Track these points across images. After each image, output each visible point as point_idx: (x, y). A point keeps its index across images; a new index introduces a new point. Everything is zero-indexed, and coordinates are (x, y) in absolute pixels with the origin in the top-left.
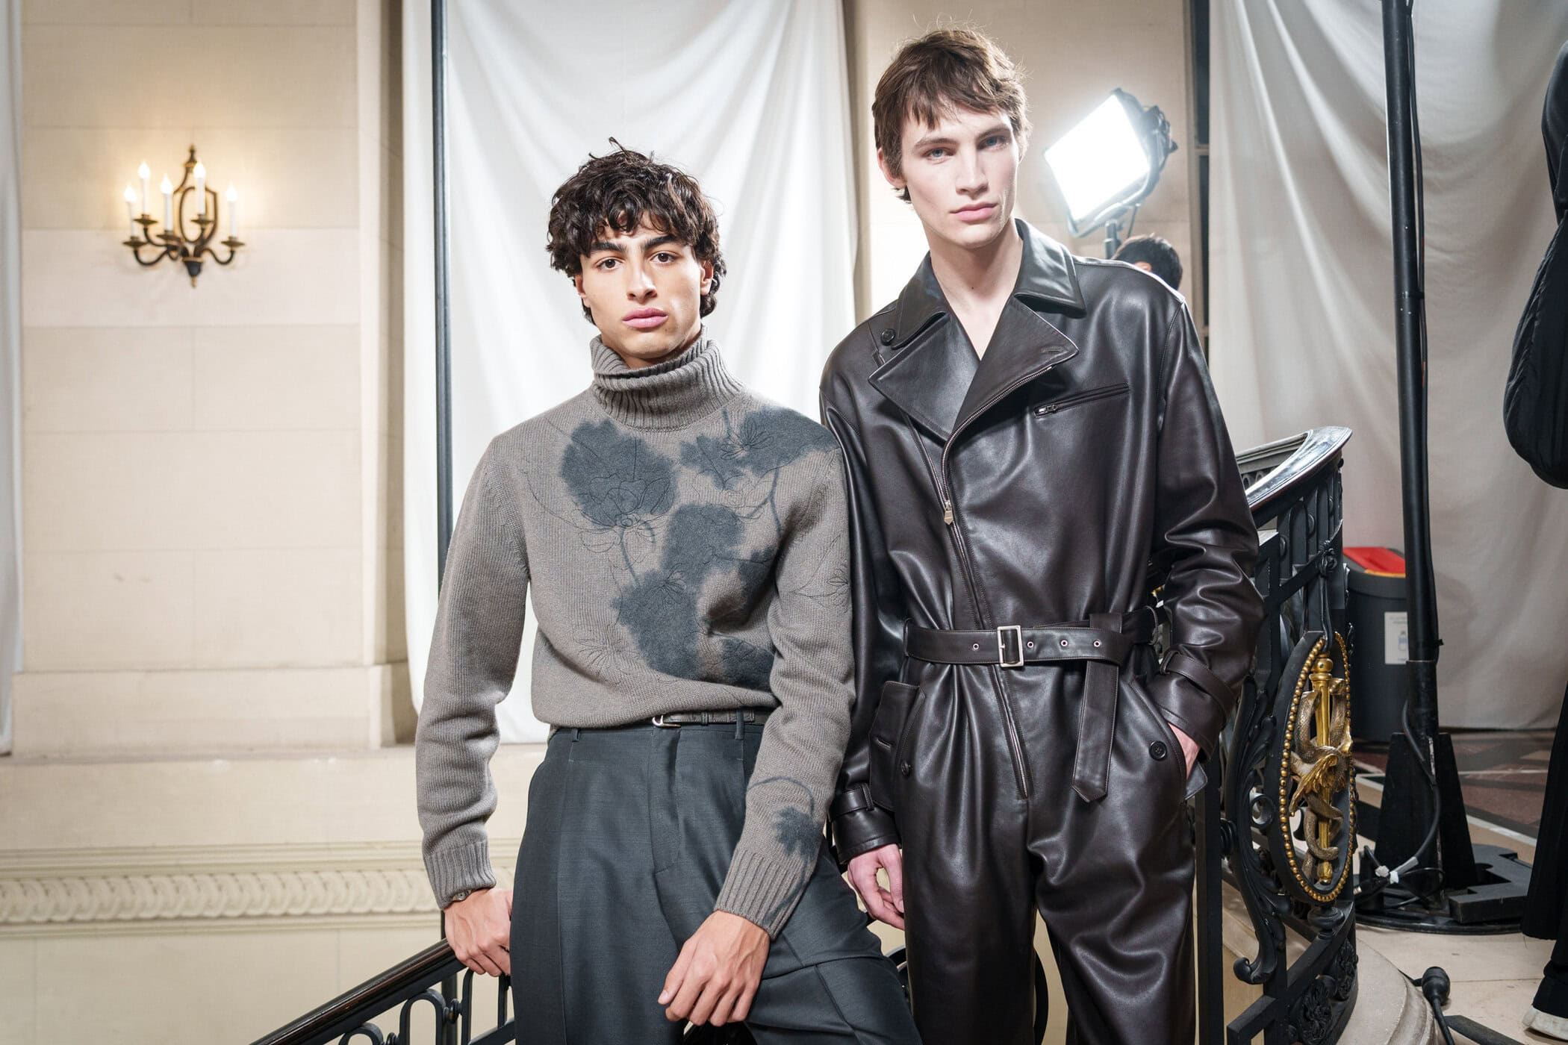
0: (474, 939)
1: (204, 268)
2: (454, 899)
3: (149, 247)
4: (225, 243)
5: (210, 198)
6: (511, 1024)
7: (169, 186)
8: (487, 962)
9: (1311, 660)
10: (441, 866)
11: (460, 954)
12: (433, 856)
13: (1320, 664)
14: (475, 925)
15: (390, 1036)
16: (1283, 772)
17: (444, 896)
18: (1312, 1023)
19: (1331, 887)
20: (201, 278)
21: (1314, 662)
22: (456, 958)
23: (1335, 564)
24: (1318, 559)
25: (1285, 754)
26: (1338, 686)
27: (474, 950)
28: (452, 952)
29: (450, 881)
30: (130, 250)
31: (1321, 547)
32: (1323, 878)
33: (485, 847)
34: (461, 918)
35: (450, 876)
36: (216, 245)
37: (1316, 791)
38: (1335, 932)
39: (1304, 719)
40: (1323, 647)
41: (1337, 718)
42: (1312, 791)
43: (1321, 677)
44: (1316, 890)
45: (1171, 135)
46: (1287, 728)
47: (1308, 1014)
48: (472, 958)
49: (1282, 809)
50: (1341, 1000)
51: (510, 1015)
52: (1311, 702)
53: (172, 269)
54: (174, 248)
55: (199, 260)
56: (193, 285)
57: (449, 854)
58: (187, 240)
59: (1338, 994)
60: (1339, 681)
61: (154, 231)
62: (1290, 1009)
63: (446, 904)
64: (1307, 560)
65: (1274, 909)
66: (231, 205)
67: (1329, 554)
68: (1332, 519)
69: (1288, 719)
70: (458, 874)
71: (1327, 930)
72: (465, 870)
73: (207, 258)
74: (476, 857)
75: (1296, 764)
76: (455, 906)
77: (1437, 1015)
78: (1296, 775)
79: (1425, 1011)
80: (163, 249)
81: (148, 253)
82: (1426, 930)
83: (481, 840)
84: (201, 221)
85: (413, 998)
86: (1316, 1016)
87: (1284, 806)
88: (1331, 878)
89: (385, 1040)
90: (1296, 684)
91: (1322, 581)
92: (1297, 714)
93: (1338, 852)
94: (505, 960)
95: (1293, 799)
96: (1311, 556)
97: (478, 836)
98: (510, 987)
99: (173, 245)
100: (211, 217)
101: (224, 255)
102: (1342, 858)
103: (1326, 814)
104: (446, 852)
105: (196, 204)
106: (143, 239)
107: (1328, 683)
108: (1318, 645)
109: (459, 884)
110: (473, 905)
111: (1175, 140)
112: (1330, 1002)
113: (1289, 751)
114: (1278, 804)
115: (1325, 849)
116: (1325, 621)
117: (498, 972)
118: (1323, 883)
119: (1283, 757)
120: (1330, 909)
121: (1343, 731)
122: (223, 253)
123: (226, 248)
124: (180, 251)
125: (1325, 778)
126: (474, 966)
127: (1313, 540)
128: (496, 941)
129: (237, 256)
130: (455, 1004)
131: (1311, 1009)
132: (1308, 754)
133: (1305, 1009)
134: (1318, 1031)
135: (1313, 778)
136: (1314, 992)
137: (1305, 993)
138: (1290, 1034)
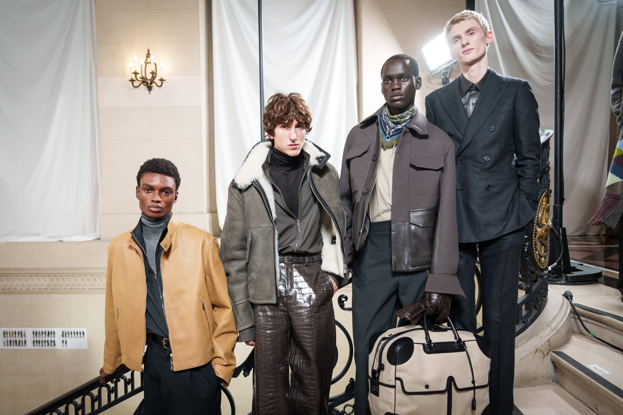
1: (153, 88)
3: (137, 81)
4: (159, 80)
5: (155, 65)
7: (143, 62)
9: (542, 198)
13: (544, 199)
16: (534, 230)
18: (539, 302)
19: (545, 264)
20: (152, 91)
24: (545, 169)
26: (548, 206)
30: (131, 82)
31: (546, 164)
32: (543, 261)
36: (157, 80)
37: (541, 236)
38: (545, 278)
39: (540, 215)
41: (548, 216)
43: (544, 203)
44: (540, 265)
47: (538, 300)
49: (534, 241)
52: (542, 210)
53: (143, 88)
54: (145, 82)
55: (151, 85)
56: (150, 94)
58: (147, 79)
61: (139, 76)
62: (533, 298)
65: (531, 269)
66: (161, 67)
67: (548, 167)
68: (548, 157)
71: (543, 276)
73: (154, 85)
75: (537, 228)
77: (570, 303)
78: (537, 231)
79: (567, 302)
80: (141, 82)
81: (136, 84)
84: (152, 73)
86: (540, 300)
91: (545, 175)
93: (547, 254)
95: (536, 238)
99: (144, 81)
100: (155, 72)
101: (159, 84)
102: (547, 257)
103: (544, 243)
105: (151, 68)
106: (135, 79)
107: (546, 205)
108: (544, 194)
112: (543, 297)
113: (536, 224)
115: (544, 253)
116: (545, 187)
118: (542, 263)
119: (534, 226)
120: (544, 270)
121: (549, 220)
122: (159, 83)
123: (160, 82)
124: (146, 83)
125: (544, 233)
127: (544, 162)
129: (163, 84)
131: (538, 298)
132: (541, 225)
133: (537, 298)
134: (540, 305)
135: (542, 232)
136: (539, 294)
137: (537, 293)
138: (533, 305)
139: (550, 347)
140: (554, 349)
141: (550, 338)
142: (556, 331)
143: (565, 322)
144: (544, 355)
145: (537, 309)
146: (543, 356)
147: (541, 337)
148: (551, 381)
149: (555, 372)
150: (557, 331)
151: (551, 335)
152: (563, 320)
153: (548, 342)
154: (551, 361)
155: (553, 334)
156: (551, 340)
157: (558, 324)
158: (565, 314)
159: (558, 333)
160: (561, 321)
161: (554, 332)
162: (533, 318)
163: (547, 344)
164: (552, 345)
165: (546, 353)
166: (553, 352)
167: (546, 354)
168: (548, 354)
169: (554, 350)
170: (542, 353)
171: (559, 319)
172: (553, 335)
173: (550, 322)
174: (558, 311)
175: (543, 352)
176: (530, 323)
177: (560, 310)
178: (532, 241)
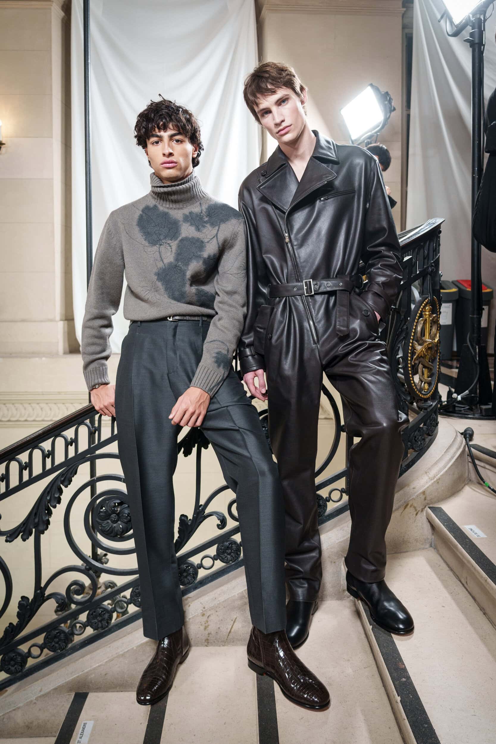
0: (102, 402)
2: (94, 387)
6: (116, 435)
8: (106, 411)
9: (423, 306)
10: (90, 375)
11: (97, 408)
12: (87, 371)
13: (427, 308)
14: (102, 397)
15: (71, 439)
16: (410, 348)
17: (90, 385)
18: (418, 442)
19: (428, 393)
21: (424, 307)
22: (95, 410)
23: (435, 270)
24: (428, 268)
25: (411, 341)
26: (434, 317)
27: (102, 406)
28: (94, 407)
29: (93, 380)
31: (429, 263)
32: (425, 389)
33: (106, 369)
34: (97, 395)
35: (93, 379)
37: (423, 356)
38: (429, 410)
39: (419, 329)
40: (428, 301)
41: (434, 330)
42: (421, 356)
43: (427, 313)
44: (422, 394)
45: (393, 104)
46: (412, 331)
47: (416, 439)
48: (101, 409)
49: (409, 362)
50: (430, 436)
51: (116, 432)
52: (422, 322)
57: (93, 370)
59: (429, 433)
60: (434, 315)
62: (409, 436)
63: (91, 389)
64: (423, 267)
65: (404, 399)
67: (432, 266)
68: (435, 253)
69: (413, 328)
70: (96, 378)
71: (426, 409)
72: (99, 376)
74: (103, 372)
75: (416, 346)
76: (94, 390)
77: (467, 444)
78: (415, 349)
79: (462, 441)
82: (470, 418)
83: (105, 366)
85: (80, 424)
86: (419, 440)
87: (410, 361)
88: (428, 389)
89: (69, 440)
90: (416, 315)
91: (429, 276)
92: (416, 326)
93: (431, 380)
94: (113, 410)
95: (414, 358)
96: (425, 267)
97: (104, 365)
98: (116, 422)
102: (433, 383)
103: (426, 365)
104: (91, 370)
107: (430, 316)
108: (426, 301)
109: (96, 381)
110: (101, 390)
111: (395, 106)
112: (426, 436)
113: (413, 340)
114: (408, 360)
115: (426, 379)
116: (430, 292)
117: (111, 415)
118: (425, 392)
119: (410, 342)
120: (427, 401)
121: (436, 335)
125: (426, 351)
126: (102, 412)
127: (426, 261)
128: (110, 403)
129: (2, 149)
130: (95, 427)
131: (417, 437)
132: (421, 342)
133: (415, 437)
134: (420, 445)
135: (422, 351)
136: (419, 431)
137: (415, 431)
138: (409, 446)
139: (426, 501)
140: (432, 503)
141: (425, 489)
142: (435, 479)
143: (450, 468)
144: (417, 511)
145: (417, 451)
146: (415, 513)
147: (413, 488)
148: (428, 546)
149: (433, 534)
150: (437, 480)
151: (427, 485)
152: (446, 466)
153: (422, 495)
154: (427, 519)
155: (430, 484)
156: (427, 493)
157: (440, 471)
158: (452, 457)
159: (438, 483)
160: (445, 467)
161: (433, 481)
162: (410, 462)
163: (420, 498)
164: (428, 498)
165: (419, 509)
166: (429, 507)
167: (419, 511)
168: (422, 511)
169: (431, 506)
170: (414, 509)
171: (441, 464)
172: (430, 486)
173: (429, 468)
174: (443, 453)
175: (415, 507)
176: (405, 469)
177: (445, 452)
178: (408, 362)
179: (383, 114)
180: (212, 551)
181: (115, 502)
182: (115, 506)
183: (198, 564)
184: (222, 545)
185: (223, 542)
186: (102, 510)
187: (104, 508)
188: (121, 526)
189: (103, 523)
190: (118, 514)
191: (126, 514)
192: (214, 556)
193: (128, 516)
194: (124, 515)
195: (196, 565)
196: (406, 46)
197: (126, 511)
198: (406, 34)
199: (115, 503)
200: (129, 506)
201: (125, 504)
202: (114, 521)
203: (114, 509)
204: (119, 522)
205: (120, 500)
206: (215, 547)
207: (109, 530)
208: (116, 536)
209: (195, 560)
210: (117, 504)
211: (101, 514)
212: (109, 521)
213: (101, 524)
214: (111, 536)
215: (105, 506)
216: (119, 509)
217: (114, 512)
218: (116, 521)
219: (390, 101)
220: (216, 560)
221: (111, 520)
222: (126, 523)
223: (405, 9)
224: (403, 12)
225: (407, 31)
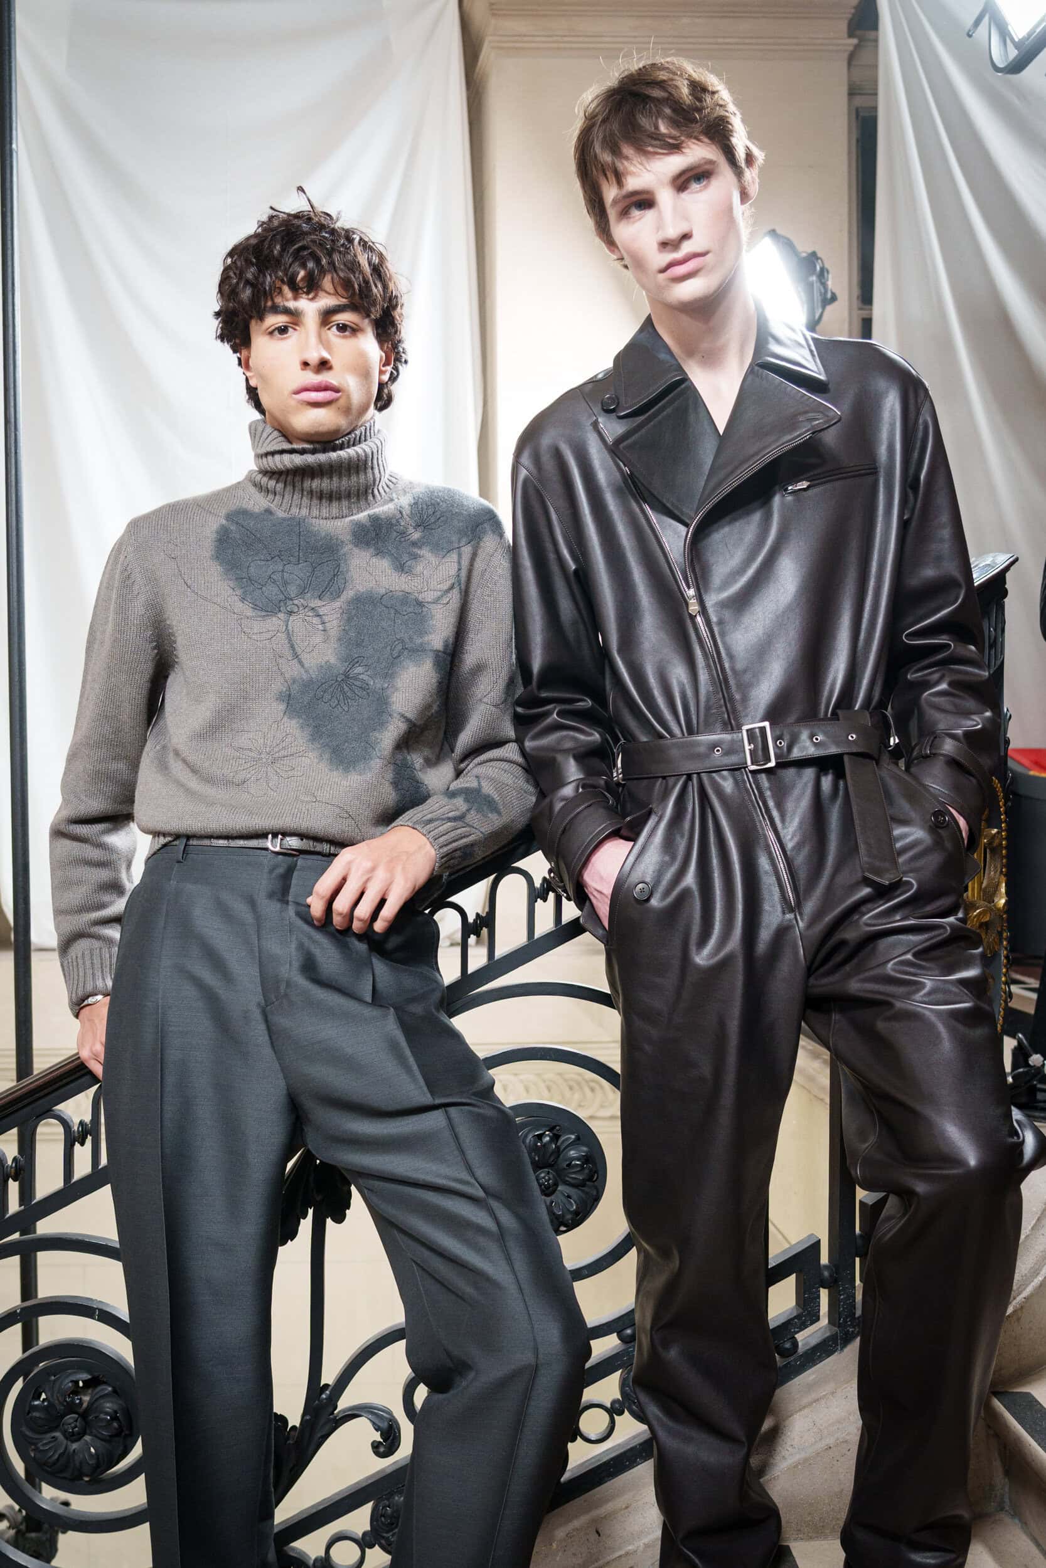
2: (85, 1003)
10: (75, 969)
12: (69, 959)
17: (74, 1000)
26: (993, 837)
29: (81, 986)
35: (82, 980)
41: (992, 873)
45: (830, 283)
57: (83, 956)
60: (994, 831)
63: (77, 1008)
70: (90, 978)
72: (97, 974)
74: (109, 961)
76: (86, 1010)
104: (80, 955)
109: (90, 988)
111: (834, 291)
121: (997, 887)
140: (1003, 1381)
149: (1006, 1473)
179: (806, 306)
180: (359, 1520)
181: (74, 1378)
182: (76, 1391)
183: (316, 1560)
184: (387, 1502)
185: (391, 1495)
186: (36, 1403)
187: (43, 1396)
188: (92, 1450)
189: (41, 1439)
190: (84, 1415)
191: (107, 1414)
192: (365, 1534)
193: (113, 1419)
194: (102, 1416)
195: (311, 1562)
196: (858, 141)
197: (108, 1405)
198: (857, 111)
199: (77, 1382)
200: (115, 1391)
201: (105, 1383)
202: (73, 1434)
203: (73, 1401)
204: (87, 1438)
205: (89, 1372)
206: (366, 1510)
207: (58, 1459)
208: (79, 1477)
209: (310, 1546)
210: (81, 1384)
211: (36, 1414)
212: (58, 1434)
213: (35, 1444)
214: (65, 1478)
215: (47, 1389)
216: (86, 1398)
217: (71, 1408)
218: (79, 1433)
219: (822, 274)
220: (371, 1546)
221: (64, 1433)
222: (108, 1440)
223: (855, 41)
224: (851, 48)
225: (859, 101)
